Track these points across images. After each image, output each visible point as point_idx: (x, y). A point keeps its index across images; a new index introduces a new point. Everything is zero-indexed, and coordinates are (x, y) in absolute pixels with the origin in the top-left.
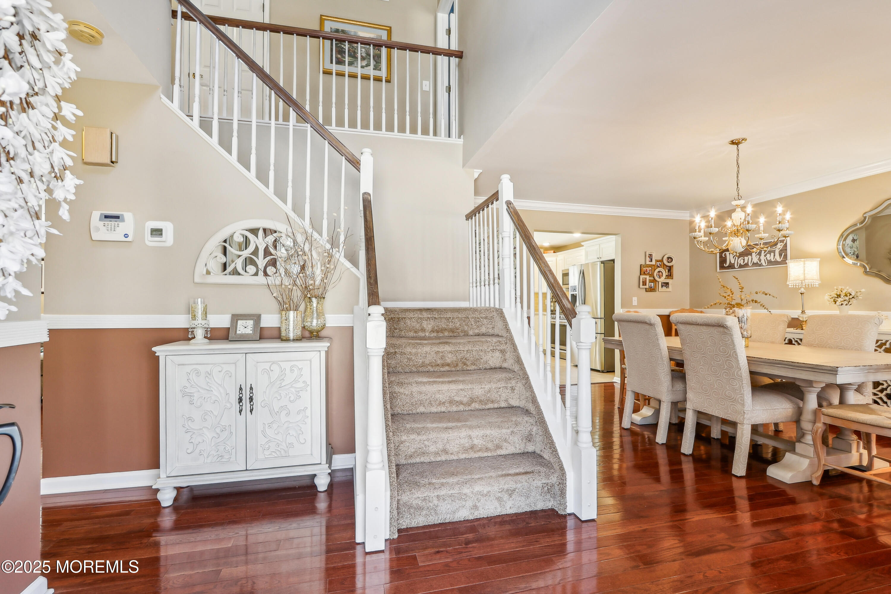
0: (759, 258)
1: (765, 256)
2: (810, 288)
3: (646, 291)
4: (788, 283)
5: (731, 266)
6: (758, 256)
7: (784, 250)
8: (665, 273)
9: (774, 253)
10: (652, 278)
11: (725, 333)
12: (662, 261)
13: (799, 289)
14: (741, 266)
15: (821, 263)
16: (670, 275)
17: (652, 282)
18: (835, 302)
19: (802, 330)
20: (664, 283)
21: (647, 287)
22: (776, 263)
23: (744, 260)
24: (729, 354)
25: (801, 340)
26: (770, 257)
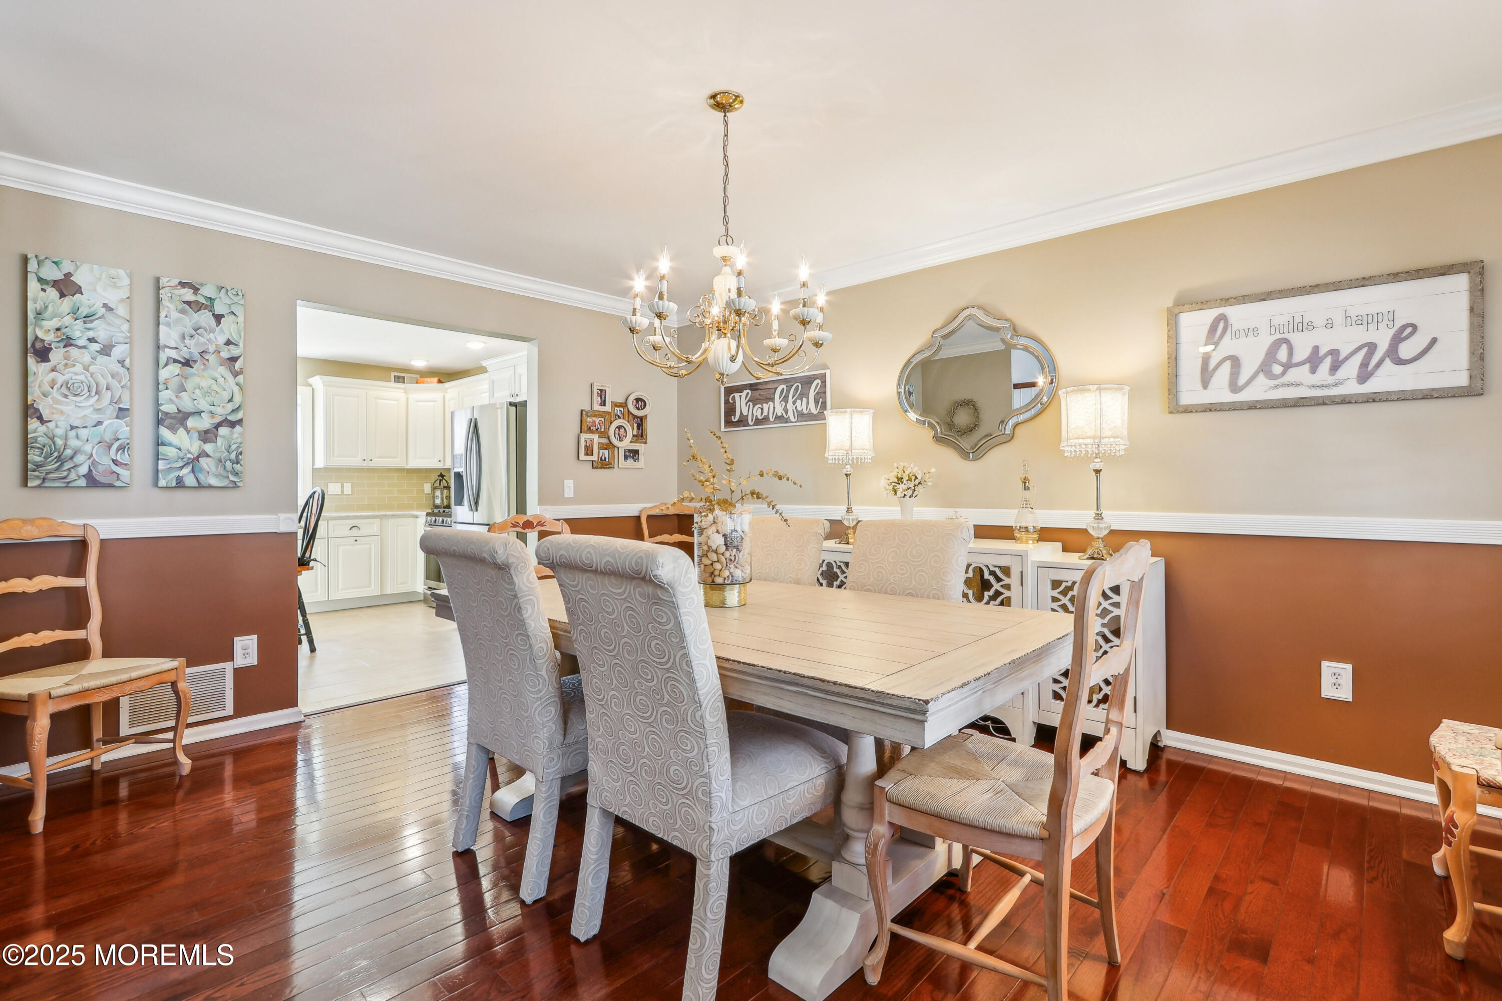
0: (786, 406)
1: (794, 403)
2: (858, 464)
3: (593, 468)
4: (826, 455)
5: (743, 421)
6: (783, 403)
7: (821, 395)
8: (631, 430)
9: (808, 398)
10: (605, 441)
11: (658, 601)
12: (624, 405)
13: (844, 466)
14: (758, 422)
15: (874, 417)
16: (641, 436)
17: (606, 449)
18: (895, 492)
19: (848, 544)
20: (630, 451)
21: (595, 458)
22: (810, 417)
23: (762, 409)
24: (672, 660)
25: (847, 564)
26: (801, 406)
